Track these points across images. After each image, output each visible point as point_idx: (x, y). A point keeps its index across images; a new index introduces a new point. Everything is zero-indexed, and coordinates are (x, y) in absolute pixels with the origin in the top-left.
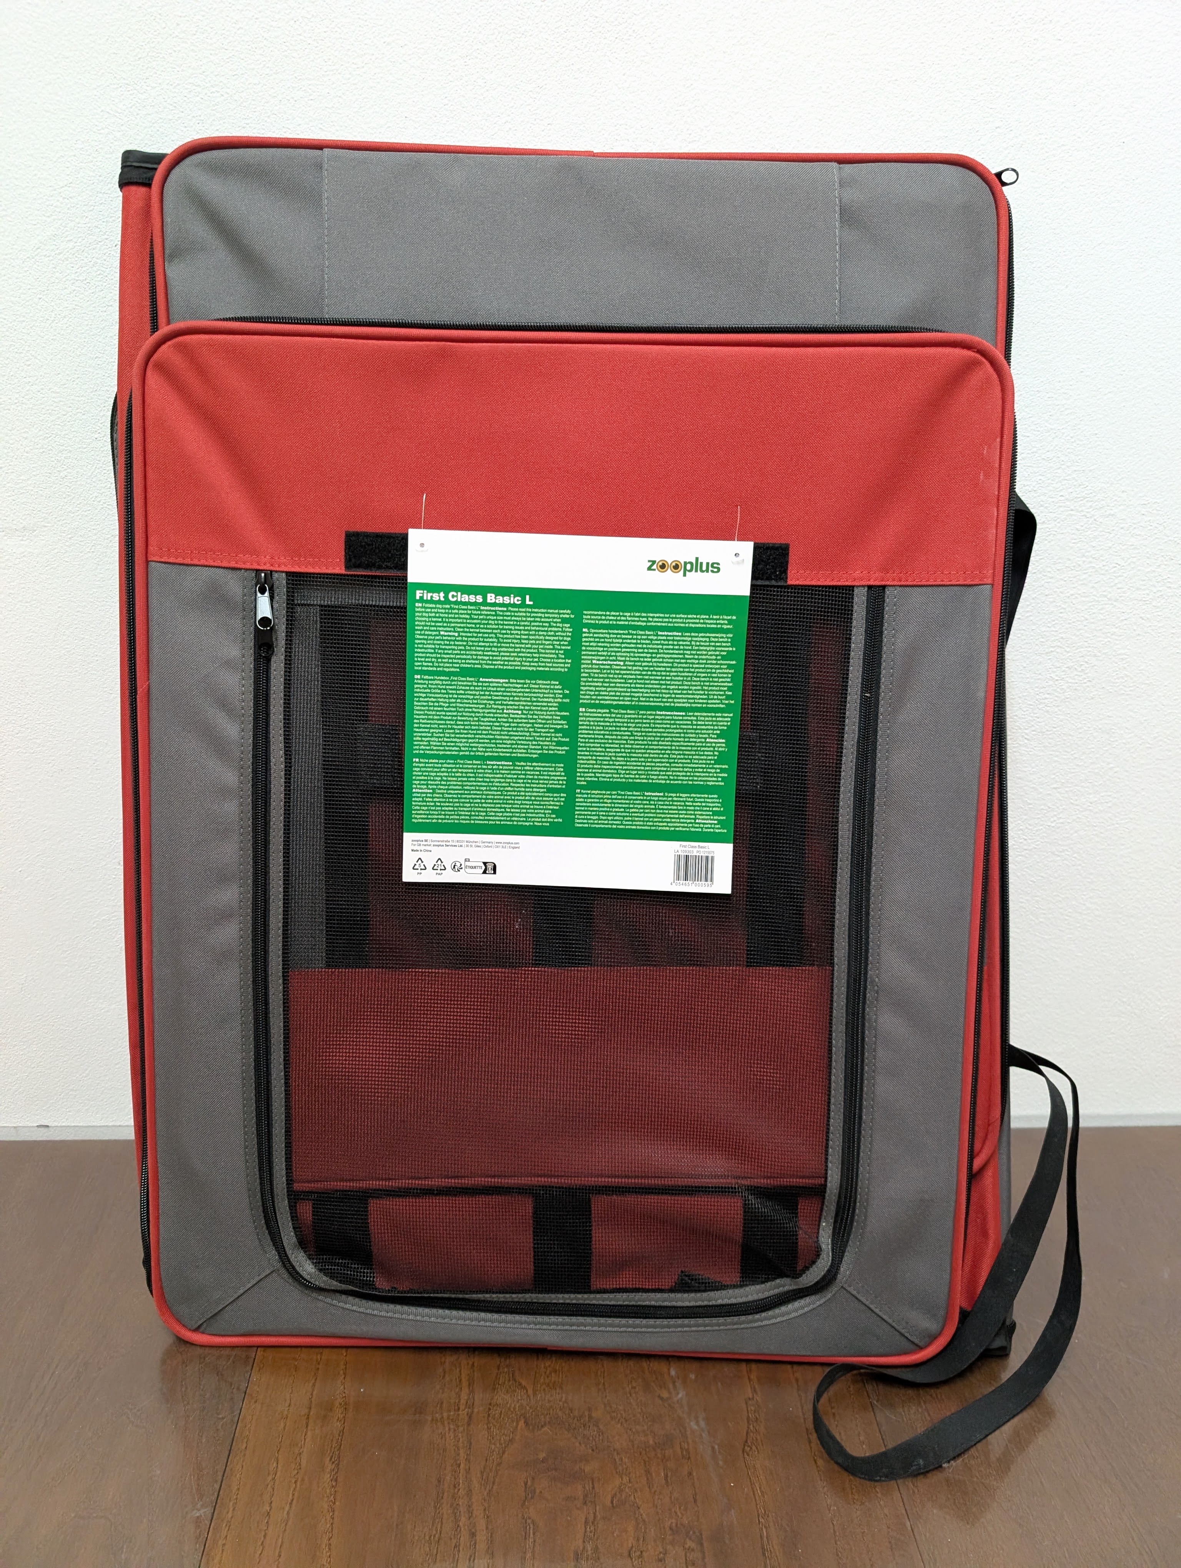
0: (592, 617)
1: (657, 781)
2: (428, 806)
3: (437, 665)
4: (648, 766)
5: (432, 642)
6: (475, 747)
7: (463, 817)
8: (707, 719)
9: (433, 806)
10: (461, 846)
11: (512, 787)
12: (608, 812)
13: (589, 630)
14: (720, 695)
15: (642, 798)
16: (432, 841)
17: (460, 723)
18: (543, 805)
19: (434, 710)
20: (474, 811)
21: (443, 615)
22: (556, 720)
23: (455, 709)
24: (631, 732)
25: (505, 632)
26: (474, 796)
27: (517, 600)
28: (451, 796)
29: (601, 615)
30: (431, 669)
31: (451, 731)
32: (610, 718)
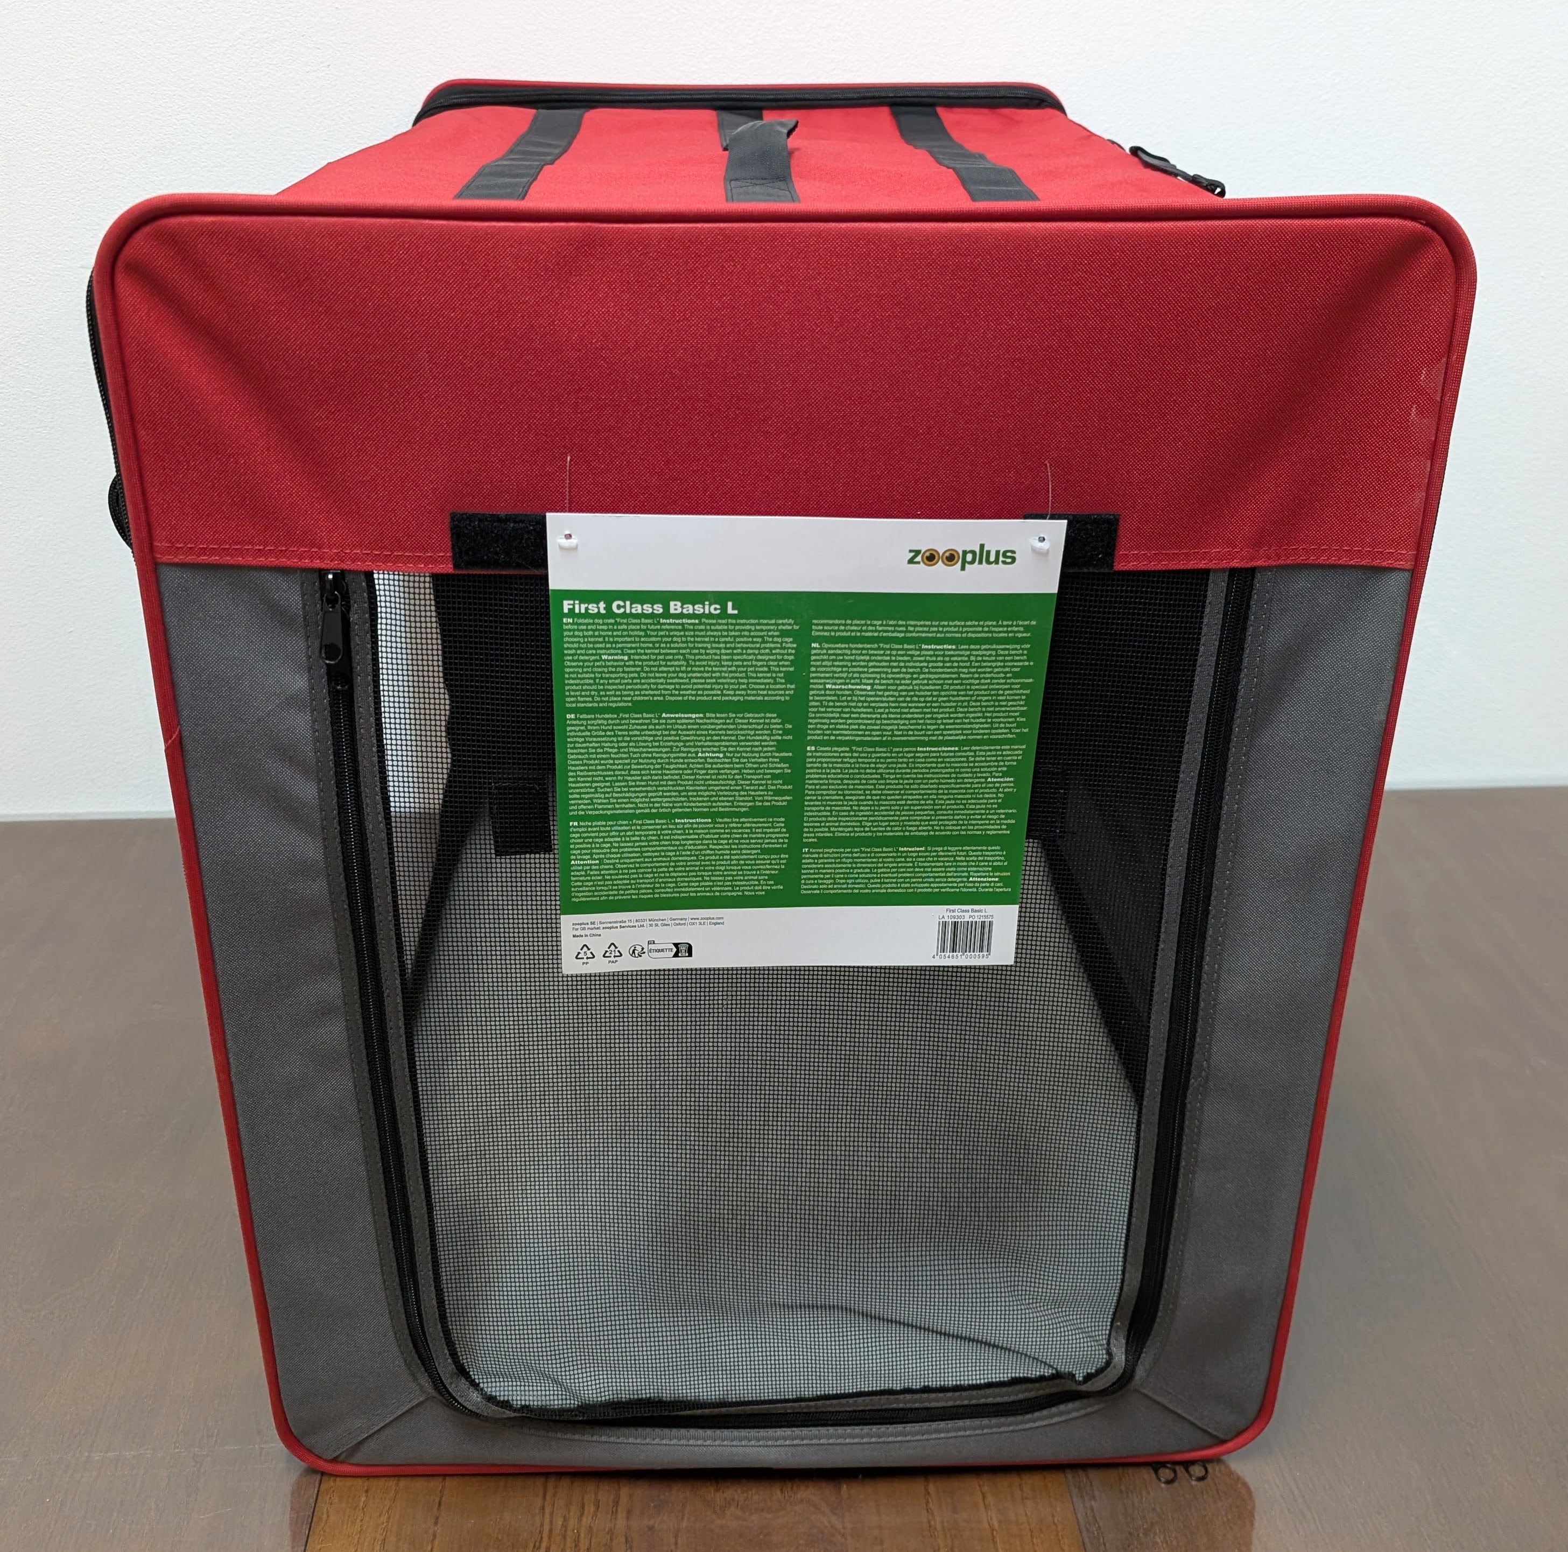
0: (826, 628)
1: (917, 833)
2: (594, 881)
3: (598, 699)
4: (904, 815)
5: (590, 670)
6: (658, 802)
7: (643, 891)
8: (989, 753)
9: (600, 880)
10: (643, 926)
11: (711, 850)
12: (847, 873)
13: (820, 644)
14: (1009, 723)
15: (895, 855)
16: (601, 923)
17: (635, 772)
18: (756, 870)
19: (597, 759)
20: (659, 883)
21: (605, 633)
22: (773, 763)
23: (627, 755)
24: (881, 774)
25: (697, 651)
26: (657, 865)
27: (714, 609)
28: (625, 866)
29: (839, 625)
30: (590, 705)
31: (623, 784)
32: (852, 757)
